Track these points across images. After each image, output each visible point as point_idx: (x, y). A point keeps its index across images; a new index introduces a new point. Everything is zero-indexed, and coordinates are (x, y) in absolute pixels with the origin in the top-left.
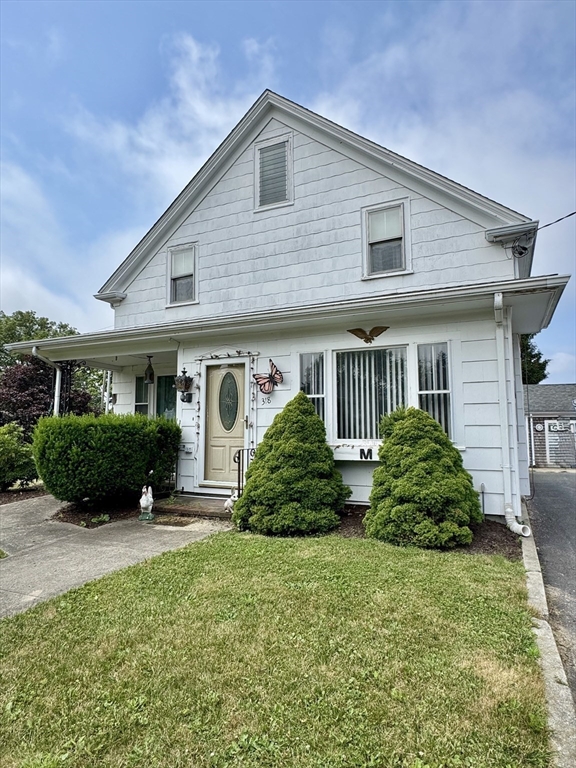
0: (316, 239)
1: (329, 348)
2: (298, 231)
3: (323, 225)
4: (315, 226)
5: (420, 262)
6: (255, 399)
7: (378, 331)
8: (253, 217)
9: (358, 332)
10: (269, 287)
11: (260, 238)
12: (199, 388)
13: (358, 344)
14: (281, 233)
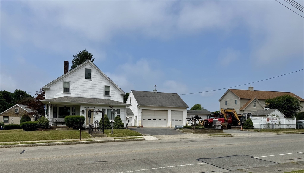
0: (96, 88)
1: (106, 108)
2: (93, 85)
3: (97, 86)
4: (96, 85)
5: (112, 95)
6: (95, 114)
7: (113, 107)
8: (84, 80)
9: (110, 107)
10: (86, 94)
11: (85, 85)
12: (85, 112)
13: (110, 108)
14: (89, 85)
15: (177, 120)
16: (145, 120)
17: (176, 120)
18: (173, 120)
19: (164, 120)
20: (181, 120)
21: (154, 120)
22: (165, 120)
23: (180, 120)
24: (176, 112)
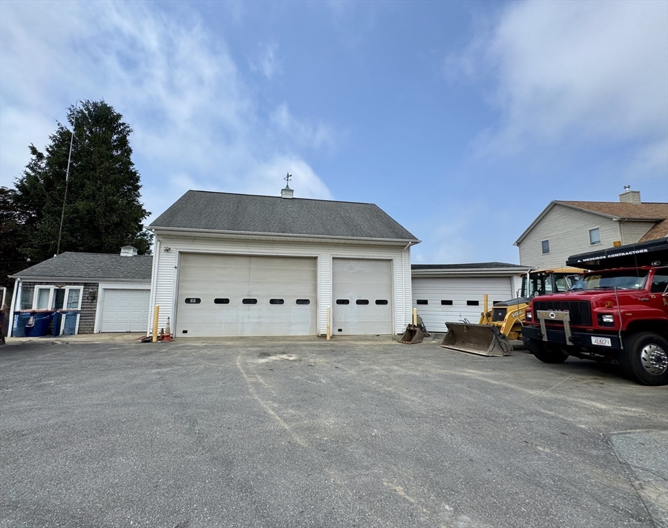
15: (366, 302)
16: (198, 301)
17: (359, 302)
18: (346, 302)
19: (299, 302)
20: (384, 302)
21: (246, 301)
22: (306, 302)
23: (379, 302)
24: (357, 266)
